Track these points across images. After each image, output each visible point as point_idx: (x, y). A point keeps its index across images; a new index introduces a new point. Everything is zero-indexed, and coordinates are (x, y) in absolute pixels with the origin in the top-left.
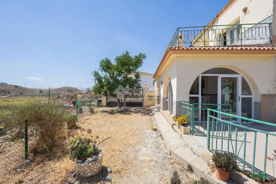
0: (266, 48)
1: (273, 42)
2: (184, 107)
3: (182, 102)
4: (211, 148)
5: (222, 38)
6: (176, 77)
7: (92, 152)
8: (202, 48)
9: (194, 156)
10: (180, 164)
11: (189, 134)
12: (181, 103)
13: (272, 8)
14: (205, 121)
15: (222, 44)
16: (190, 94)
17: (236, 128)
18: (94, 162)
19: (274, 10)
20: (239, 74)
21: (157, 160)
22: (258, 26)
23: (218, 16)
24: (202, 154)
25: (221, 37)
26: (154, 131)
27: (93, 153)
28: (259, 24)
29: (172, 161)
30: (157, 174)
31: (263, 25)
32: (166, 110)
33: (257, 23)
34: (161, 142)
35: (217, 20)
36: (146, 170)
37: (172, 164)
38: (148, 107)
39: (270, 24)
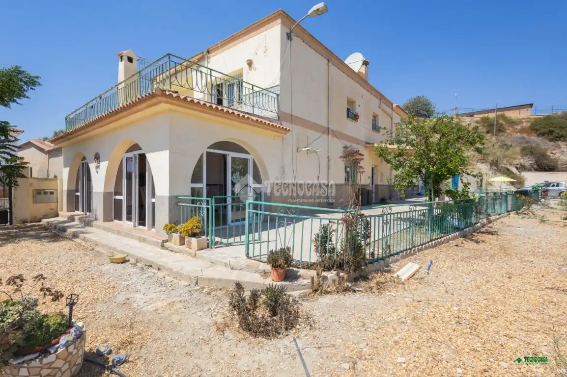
0: (275, 124)
1: (280, 118)
2: (186, 205)
3: (179, 197)
4: (251, 255)
5: (215, 92)
6: (165, 149)
7: (63, 322)
8: (208, 105)
9: (235, 272)
10: (221, 289)
11: (205, 248)
12: (179, 199)
13: (279, 77)
14: (223, 225)
15: (215, 100)
16: (192, 183)
17: (286, 219)
18: (79, 340)
19: (281, 79)
20: (249, 154)
21: (180, 299)
22: (265, 92)
23: (208, 52)
24: (245, 264)
25: (213, 89)
26: (122, 263)
27: (64, 324)
28: (266, 90)
29: (206, 290)
30: (199, 313)
31: (271, 94)
32: (113, 221)
33: (264, 88)
34: (160, 274)
35: (208, 58)
36: (175, 318)
37: (209, 294)
38: (31, 222)
39: (278, 95)
